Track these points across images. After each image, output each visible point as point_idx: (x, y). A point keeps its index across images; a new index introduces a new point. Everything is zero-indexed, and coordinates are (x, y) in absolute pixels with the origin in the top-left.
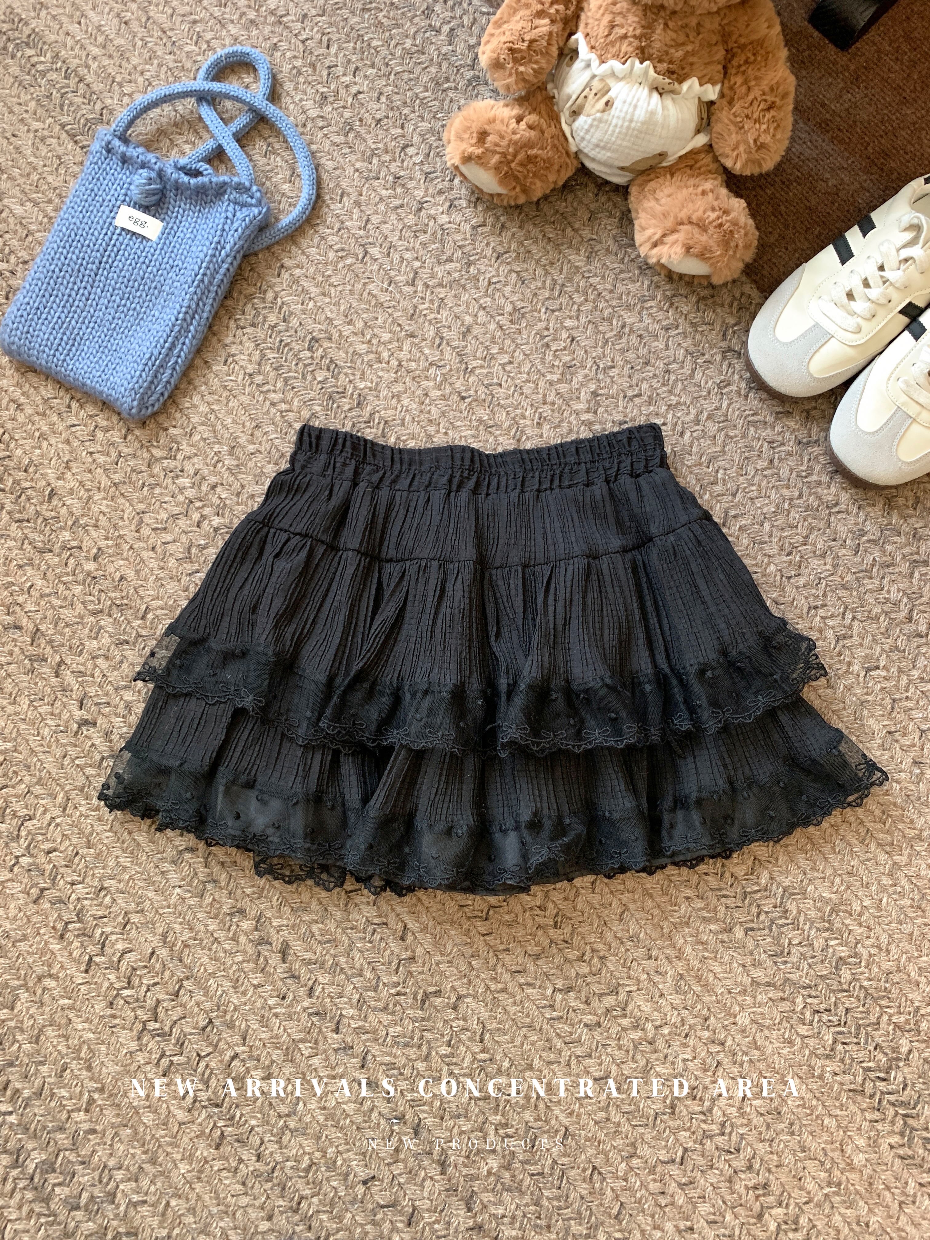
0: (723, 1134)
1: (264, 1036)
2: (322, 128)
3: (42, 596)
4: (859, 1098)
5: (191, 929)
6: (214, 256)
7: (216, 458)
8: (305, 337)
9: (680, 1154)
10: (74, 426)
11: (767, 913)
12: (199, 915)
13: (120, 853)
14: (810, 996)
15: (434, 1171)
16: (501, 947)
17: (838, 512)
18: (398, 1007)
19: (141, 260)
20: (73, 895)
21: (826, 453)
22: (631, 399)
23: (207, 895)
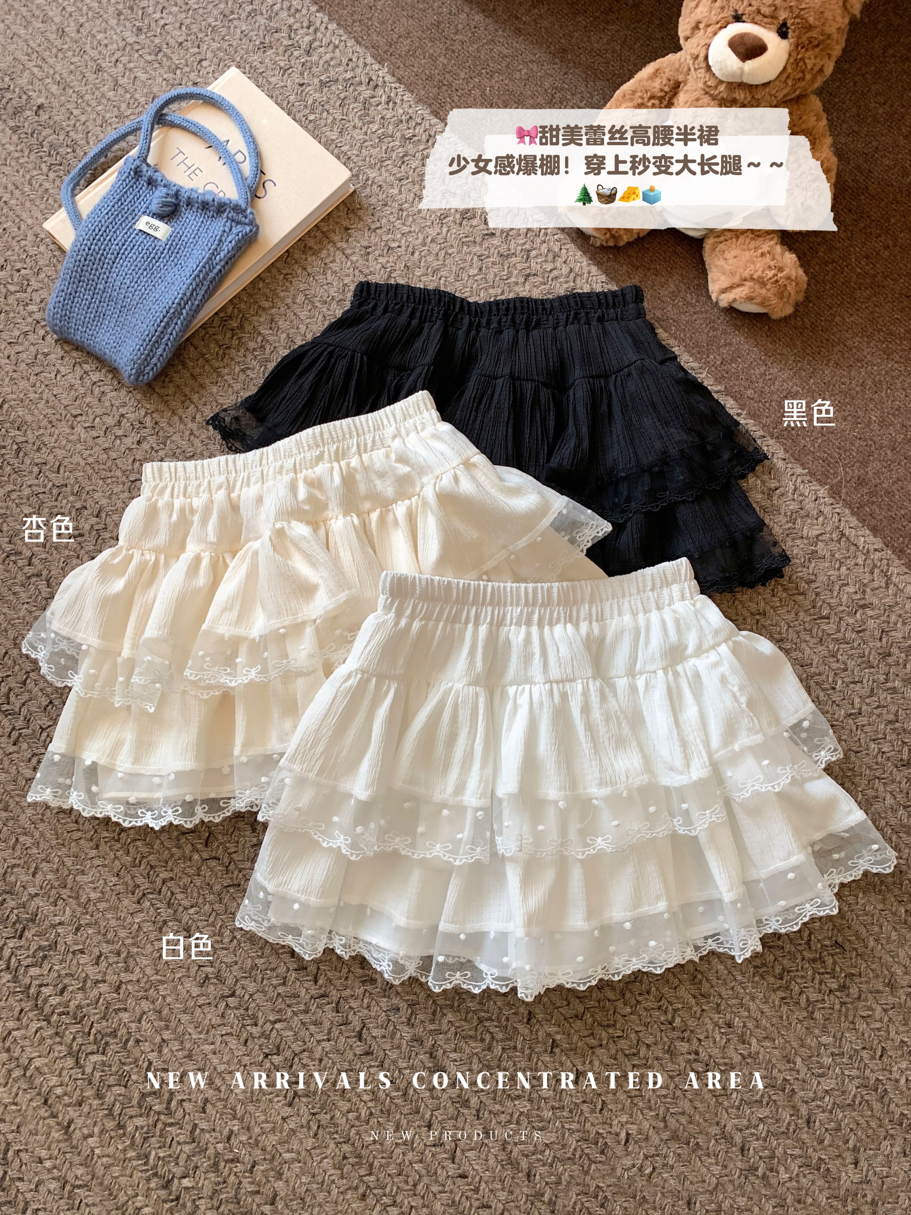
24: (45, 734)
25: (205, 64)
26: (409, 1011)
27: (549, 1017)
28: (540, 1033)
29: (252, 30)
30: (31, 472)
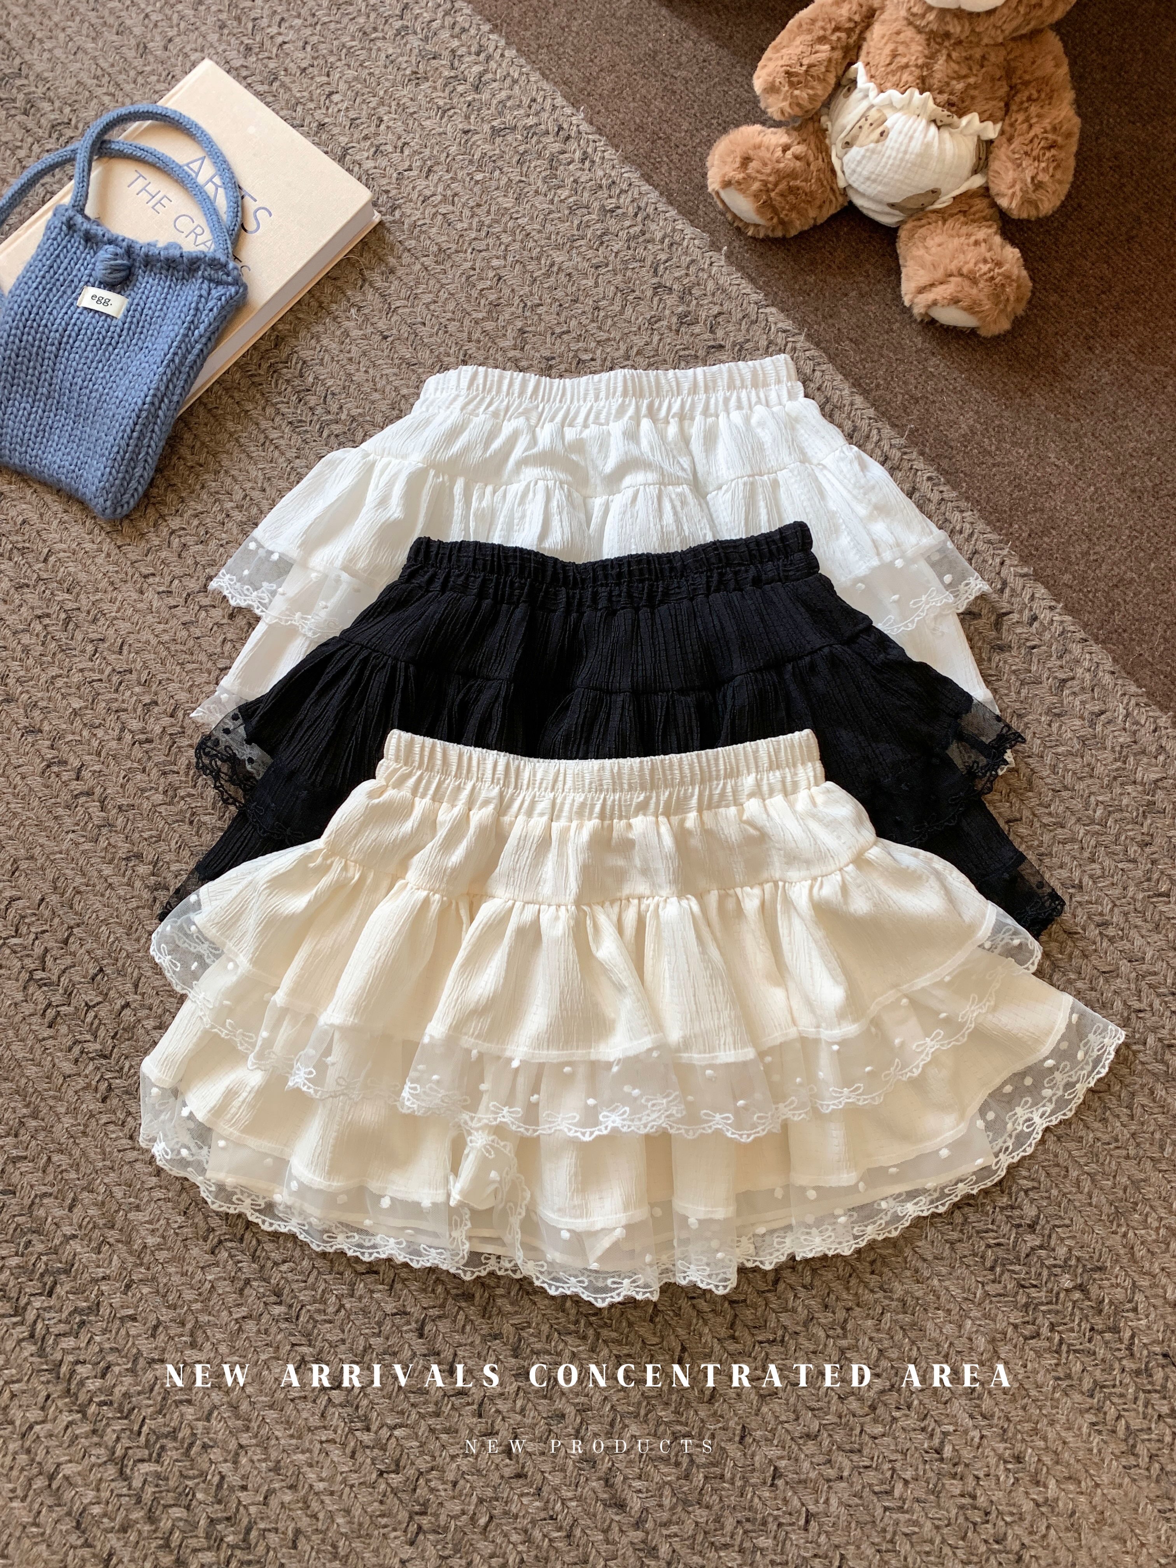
12: (93, 860)
23: (102, 839)
24: (91, 1014)
25: (336, 98)
26: (578, 1420)
27: (769, 1435)
28: (757, 1458)
29: (402, 55)
30: (83, 651)
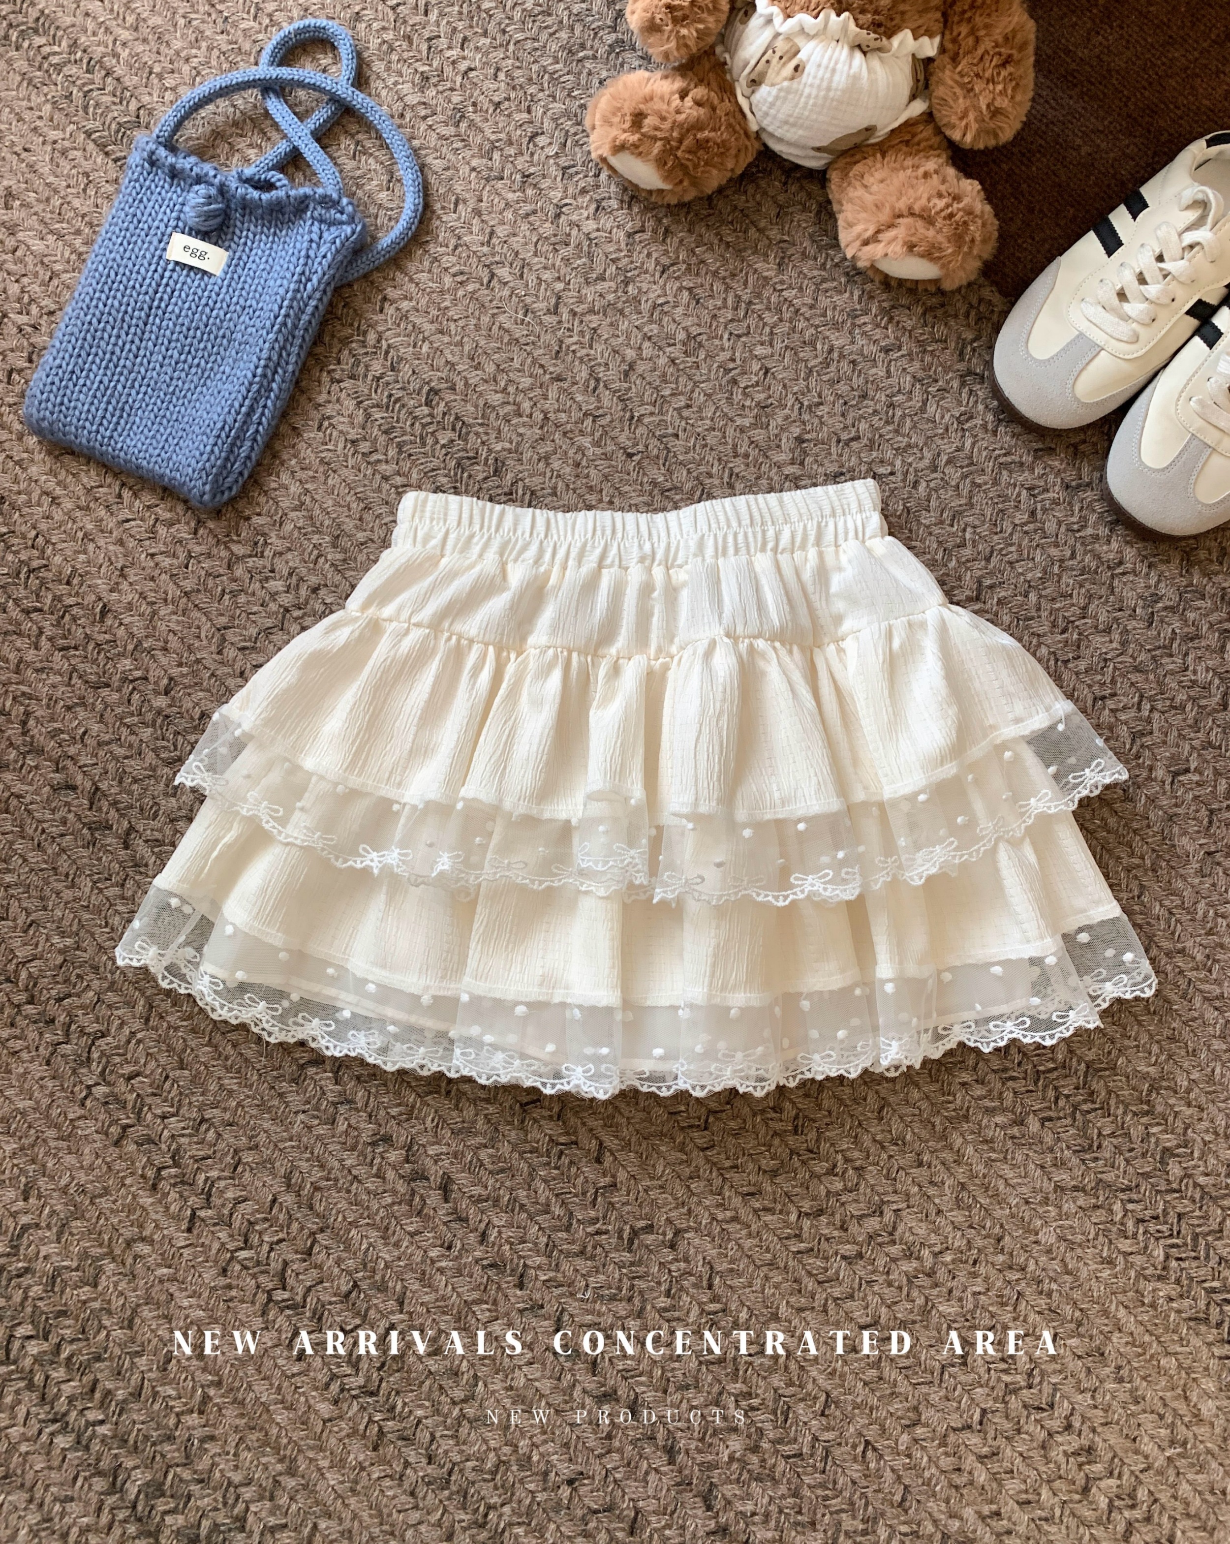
0: (1030, 1387)
1: (426, 1298)
2: (425, 118)
3: (100, 744)
4: (1203, 1328)
5: (322, 1166)
6: (297, 291)
7: (315, 552)
8: (421, 388)
9: (977, 1417)
10: (128, 521)
11: (1067, 1097)
12: (331, 1147)
13: (222, 1073)
14: (1131, 1201)
15: (659, 1460)
16: (727, 1164)
17: (1124, 574)
18: (599, 1250)
19: (203, 301)
20: (166, 1132)
21: (1102, 499)
22: (847, 444)
23: (340, 1120)
